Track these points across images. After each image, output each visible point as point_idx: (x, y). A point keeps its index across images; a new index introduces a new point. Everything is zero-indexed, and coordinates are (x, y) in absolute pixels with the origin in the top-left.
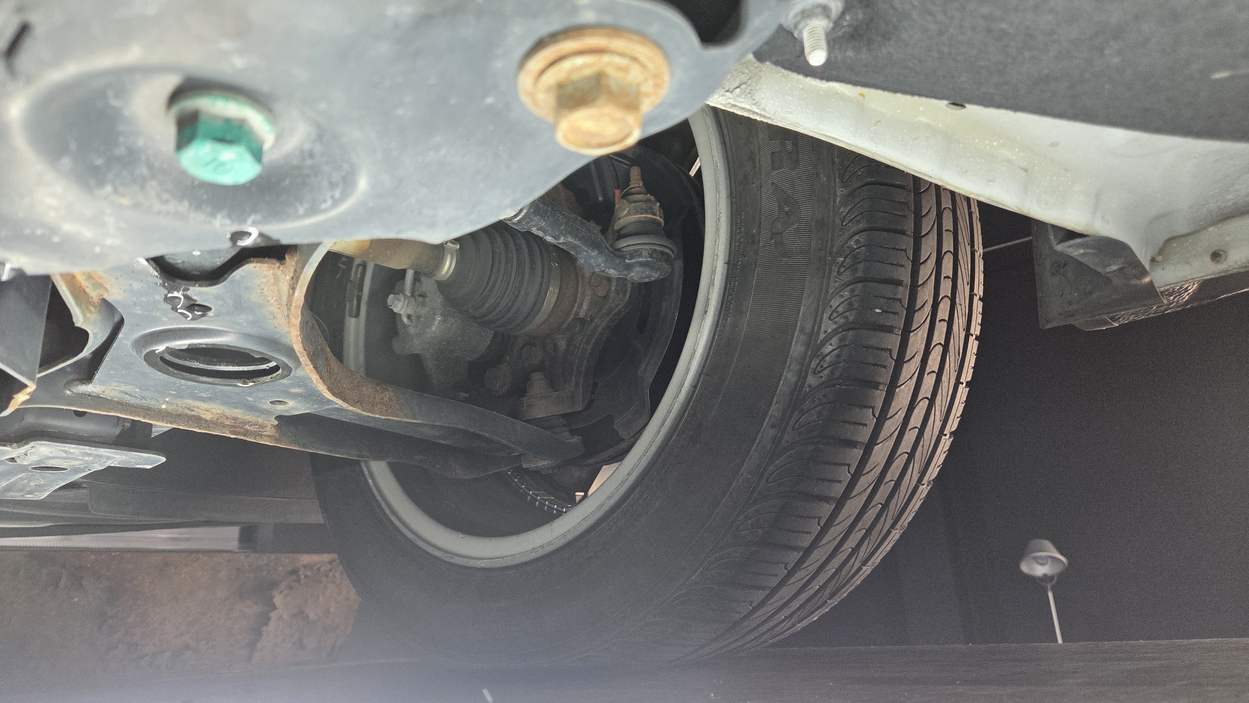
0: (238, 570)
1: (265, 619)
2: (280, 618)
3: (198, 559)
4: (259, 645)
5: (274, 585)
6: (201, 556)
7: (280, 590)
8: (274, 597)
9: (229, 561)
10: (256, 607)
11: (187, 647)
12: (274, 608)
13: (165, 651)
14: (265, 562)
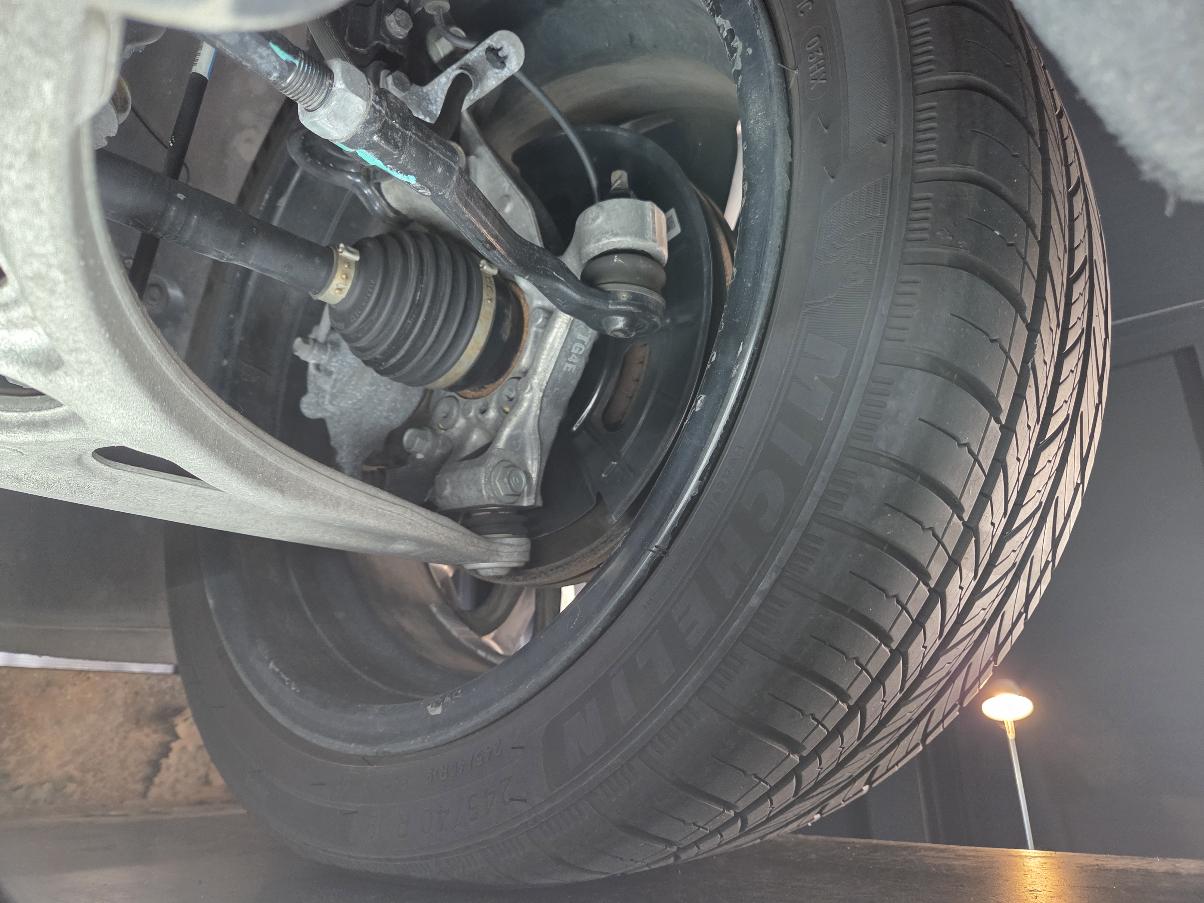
0: (137, 693)
1: (165, 750)
2: (184, 749)
3: (89, 678)
4: (157, 780)
5: (178, 711)
6: (91, 675)
7: (185, 717)
8: (177, 725)
9: (126, 683)
10: (155, 736)
11: (71, 779)
12: (176, 737)
13: (44, 783)
14: (169, 685)
